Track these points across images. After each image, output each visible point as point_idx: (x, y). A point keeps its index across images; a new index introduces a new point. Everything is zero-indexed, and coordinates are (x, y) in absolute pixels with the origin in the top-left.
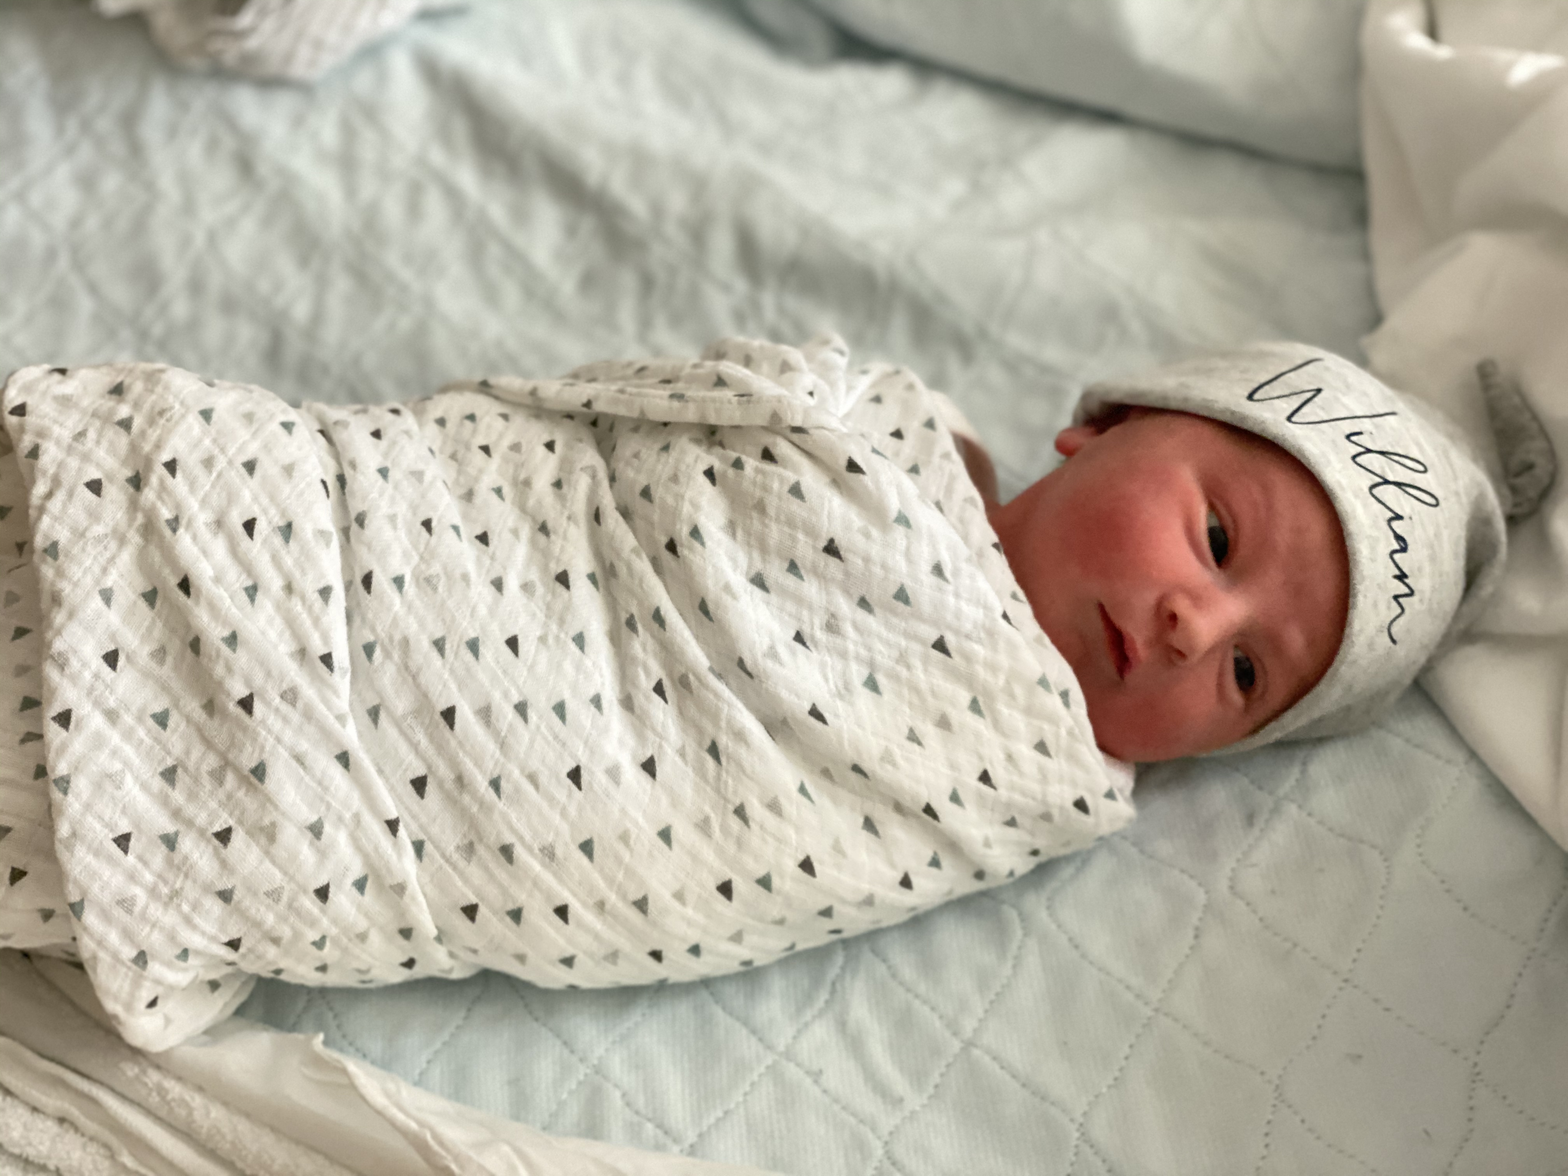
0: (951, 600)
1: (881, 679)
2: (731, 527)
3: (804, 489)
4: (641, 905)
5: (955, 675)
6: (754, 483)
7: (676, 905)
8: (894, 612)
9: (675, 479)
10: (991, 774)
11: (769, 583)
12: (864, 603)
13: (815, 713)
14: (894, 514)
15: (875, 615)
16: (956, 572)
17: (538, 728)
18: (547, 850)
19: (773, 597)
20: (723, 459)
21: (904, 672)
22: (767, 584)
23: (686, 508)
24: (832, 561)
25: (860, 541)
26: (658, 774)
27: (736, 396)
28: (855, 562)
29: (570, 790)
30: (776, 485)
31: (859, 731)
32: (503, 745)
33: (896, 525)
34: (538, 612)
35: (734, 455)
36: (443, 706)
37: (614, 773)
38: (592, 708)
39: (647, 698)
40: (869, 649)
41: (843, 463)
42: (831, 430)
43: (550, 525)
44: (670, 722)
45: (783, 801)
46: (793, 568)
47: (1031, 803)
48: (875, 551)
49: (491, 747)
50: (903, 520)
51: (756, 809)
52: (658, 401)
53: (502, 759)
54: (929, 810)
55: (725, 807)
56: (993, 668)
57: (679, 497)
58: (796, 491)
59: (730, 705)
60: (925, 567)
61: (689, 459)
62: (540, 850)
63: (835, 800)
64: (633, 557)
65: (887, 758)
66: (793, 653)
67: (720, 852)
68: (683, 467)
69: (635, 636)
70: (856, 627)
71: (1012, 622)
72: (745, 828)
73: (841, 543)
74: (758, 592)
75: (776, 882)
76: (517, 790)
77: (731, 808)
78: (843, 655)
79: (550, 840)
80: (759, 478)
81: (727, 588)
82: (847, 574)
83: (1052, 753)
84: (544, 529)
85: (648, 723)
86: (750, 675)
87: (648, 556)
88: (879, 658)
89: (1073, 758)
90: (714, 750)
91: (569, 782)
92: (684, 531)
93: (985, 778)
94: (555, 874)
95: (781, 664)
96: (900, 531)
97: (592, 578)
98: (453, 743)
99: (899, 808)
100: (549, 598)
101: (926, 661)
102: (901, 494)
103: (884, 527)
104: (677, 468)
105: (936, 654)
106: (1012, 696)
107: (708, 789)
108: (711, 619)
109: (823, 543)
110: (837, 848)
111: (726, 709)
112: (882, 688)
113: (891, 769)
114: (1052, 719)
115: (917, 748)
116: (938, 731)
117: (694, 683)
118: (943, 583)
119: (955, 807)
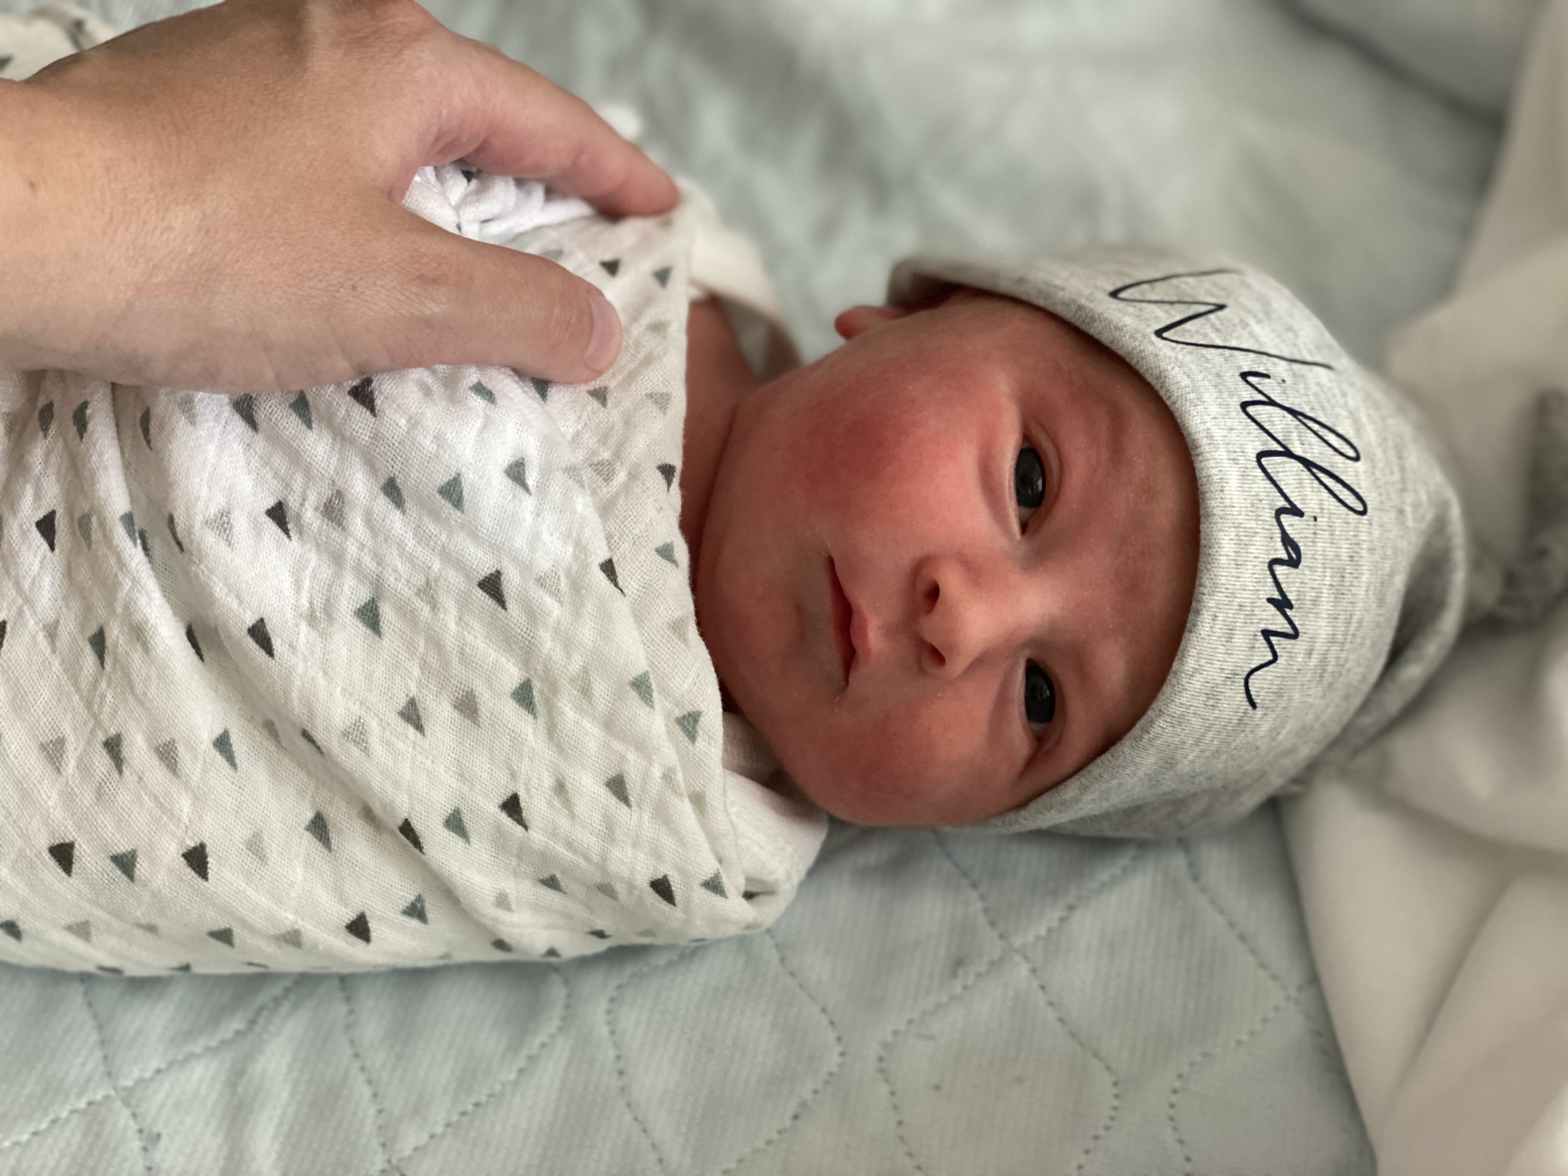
0: (528, 519)
1: (387, 612)
5: (506, 638)
8: (434, 514)
10: (523, 803)
11: (259, 415)
12: (391, 489)
13: (260, 633)
15: (404, 512)
16: (544, 482)
19: (261, 441)
21: (424, 612)
22: (257, 418)
24: (360, 412)
26: (4, 651)
28: (392, 421)
31: (322, 682)
39: (24, 533)
40: (380, 560)
44: (47, 581)
45: (185, 752)
46: (301, 405)
47: (585, 863)
48: (432, 412)
51: (138, 749)
54: (407, 829)
55: (93, 734)
56: (567, 641)
59: (135, 581)
60: (497, 462)
63: (273, 773)
65: (356, 735)
66: (258, 531)
67: (67, 797)
69: (41, 434)
70: (370, 522)
71: (620, 581)
72: (116, 774)
73: (379, 388)
74: (238, 425)
75: (142, 868)
77: (101, 737)
78: (337, 558)
81: (187, 405)
82: (377, 437)
83: (633, 799)
85: (12, 572)
86: (179, 544)
88: (390, 579)
89: (662, 815)
90: (98, 642)
93: (512, 807)
95: (230, 544)
96: (474, 407)
99: (368, 815)
101: (465, 603)
103: (454, 393)
105: (482, 597)
106: (586, 693)
107: (76, 698)
108: (147, 444)
110: (255, 846)
111: (127, 586)
112: (384, 626)
113: (356, 752)
114: (642, 747)
115: (411, 731)
116: (456, 715)
117: (96, 536)
118: (521, 492)
119: (454, 839)
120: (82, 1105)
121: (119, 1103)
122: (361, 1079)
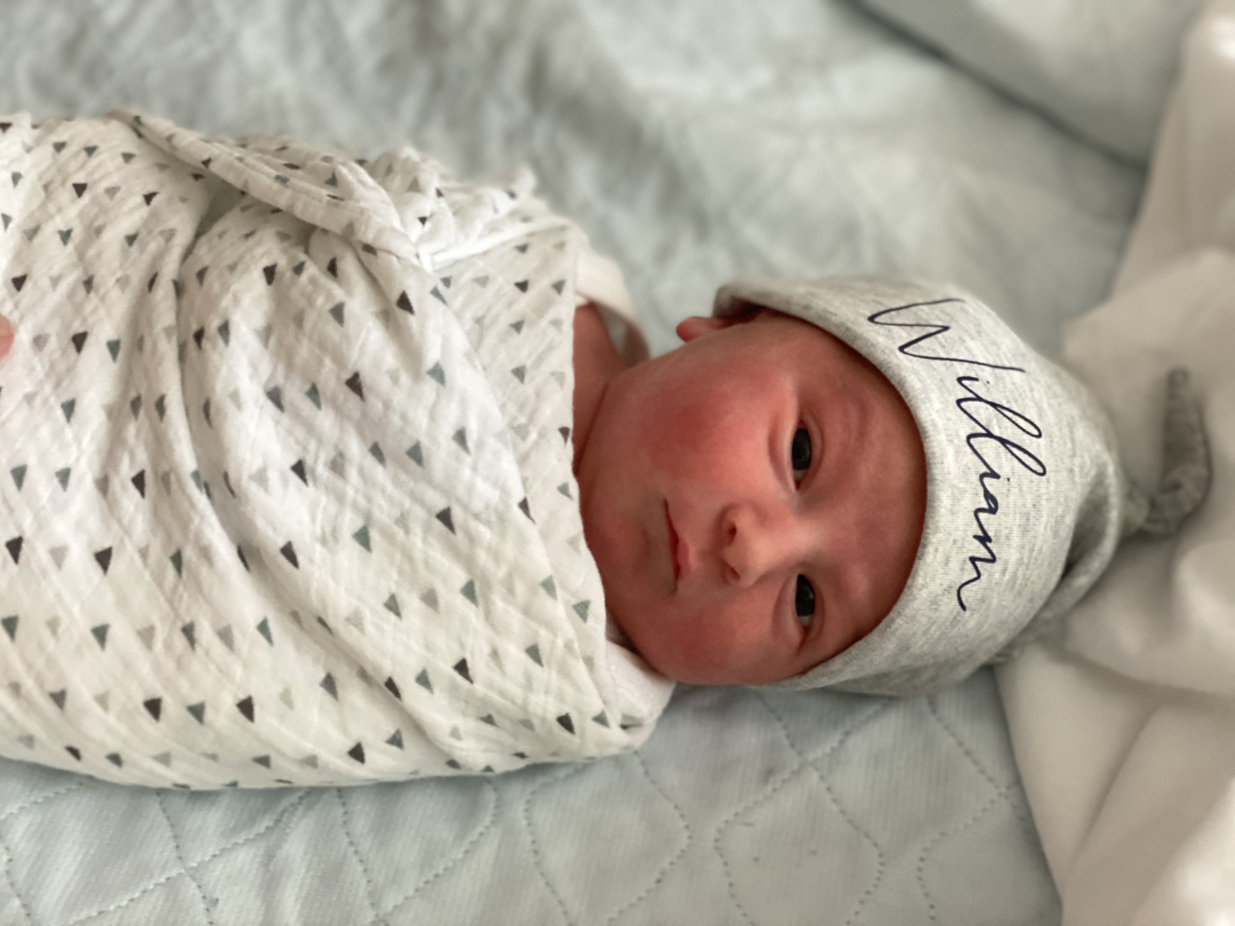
0: (467, 473)
1: (374, 535)
2: (266, 333)
3: (346, 312)
4: (59, 698)
5: (454, 552)
6: (303, 293)
7: (97, 709)
8: (405, 469)
10: (470, 665)
11: (285, 402)
12: (376, 451)
13: (288, 552)
14: (430, 365)
15: (384, 466)
16: (480, 445)
19: (286, 418)
20: (289, 259)
21: (400, 533)
22: (282, 403)
23: (226, 302)
24: (353, 397)
25: (384, 383)
26: (112, 567)
27: (329, 196)
28: (376, 405)
29: (5, 561)
30: (320, 301)
31: (331, 584)
33: (429, 377)
34: (39, 368)
35: (302, 257)
37: (58, 555)
38: (56, 481)
39: (123, 486)
40: (369, 500)
41: (396, 296)
42: (400, 258)
43: (96, 281)
44: (140, 518)
45: (237, 634)
46: (313, 393)
47: (511, 706)
48: (398, 398)
50: (438, 374)
51: (206, 633)
52: (265, 180)
54: (390, 685)
55: (174, 623)
56: (496, 556)
57: (226, 288)
58: (338, 313)
59: (202, 517)
60: (447, 430)
61: (260, 251)
63: (297, 648)
64: (162, 336)
65: (355, 620)
66: (285, 482)
67: (157, 668)
68: (248, 257)
69: (133, 418)
70: (361, 472)
71: (532, 513)
72: (189, 649)
73: (366, 379)
74: (270, 407)
75: (209, 714)
77: (180, 625)
78: (340, 498)
80: (310, 288)
81: (235, 396)
82: (364, 414)
83: (544, 661)
84: (89, 284)
85: (116, 512)
86: (232, 492)
87: (179, 339)
88: (377, 513)
89: (564, 671)
90: (177, 560)
91: (7, 552)
92: (214, 324)
93: (462, 667)
95: (266, 490)
96: (430, 386)
97: (114, 347)
99: (364, 675)
100: (57, 355)
101: (427, 529)
102: (445, 346)
103: (417, 376)
105: (438, 525)
106: (511, 590)
107: (162, 599)
108: (209, 423)
109: (347, 376)
110: (286, 698)
111: (196, 520)
112: (373, 544)
113: (355, 631)
114: (550, 625)
115: (392, 617)
116: (422, 604)
117: (174, 486)
118: (462, 453)
119: (422, 691)
120: (162, 880)
121: (188, 879)
122: (355, 859)
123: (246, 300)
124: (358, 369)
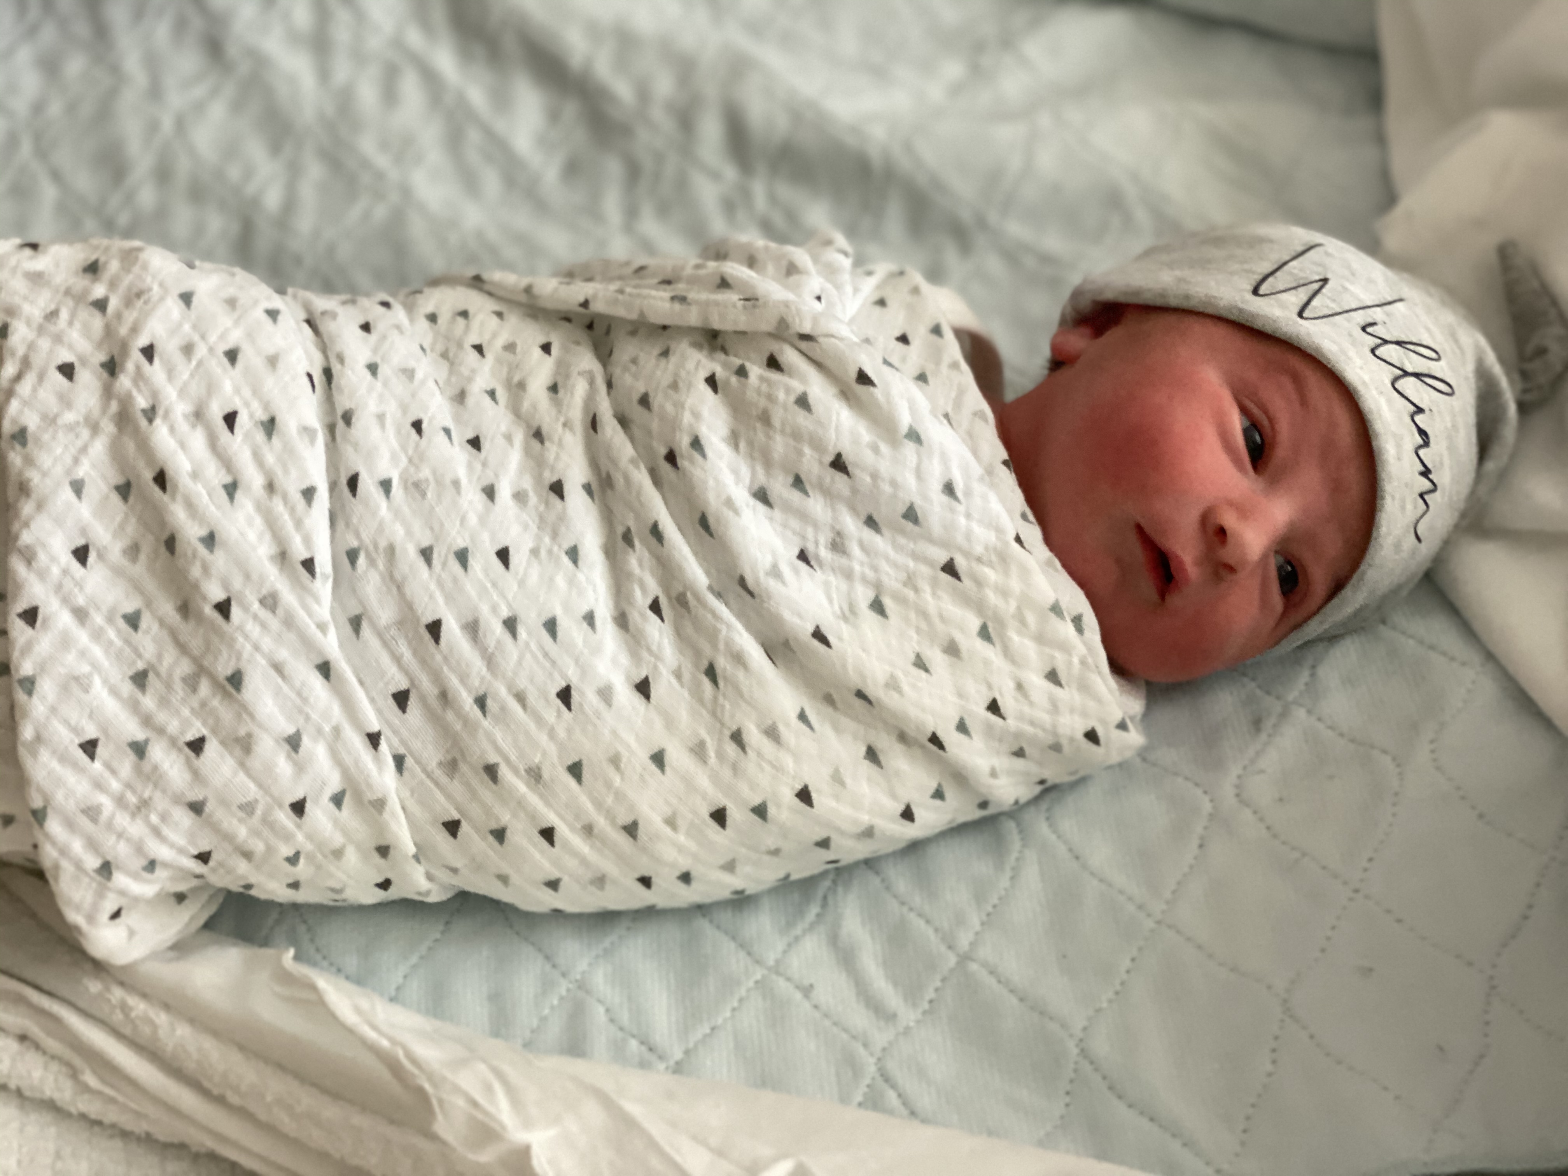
0: (962, 521)
1: (888, 602)
2: (734, 439)
3: (811, 400)
4: (631, 830)
5: (964, 599)
6: (759, 392)
7: (668, 830)
8: (902, 532)
9: (674, 386)
10: (1000, 703)
11: (772, 497)
12: (871, 522)
13: (819, 635)
14: (904, 430)
15: (882, 535)
16: (968, 493)
17: (527, 644)
18: (534, 771)
19: (777, 513)
20: (725, 365)
21: (911, 594)
22: (771, 500)
23: (687, 418)
24: (839, 477)
25: (868, 457)
26: (653, 694)
27: (740, 300)
28: (864, 479)
29: (559, 712)
30: (781, 395)
31: (864, 655)
32: (490, 661)
33: (906, 441)
34: (531, 523)
35: (737, 362)
36: (429, 618)
37: (606, 694)
38: (585, 625)
39: (643, 615)
40: (875, 569)
41: (854, 375)
42: (841, 339)
43: (544, 431)
44: (666, 641)
45: (781, 728)
46: (798, 482)
47: (1040, 733)
48: (885, 467)
49: (478, 665)
50: (914, 436)
51: (753, 735)
52: (660, 303)
53: (488, 677)
54: (935, 740)
55: (721, 732)
56: (1004, 593)
57: (679, 406)
58: (803, 402)
59: (729, 626)
60: (935, 487)
61: (690, 365)
62: (526, 771)
63: (837, 728)
64: (631, 467)
65: (893, 684)
66: (796, 571)
67: (715, 779)
68: (683, 374)
69: (630, 550)
70: (862, 546)
71: (1025, 545)
72: (742, 753)
73: (849, 457)
74: (760, 507)
75: (772, 811)
76: (503, 708)
77: (728, 733)
78: (848, 575)
79: (537, 761)
80: (764, 388)
81: (729, 503)
82: (855, 491)
83: (1063, 682)
84: (538, 435)
85: (643, 643)
86: (751, 594)
87: (646, 467)
88: (885, 580)
89: (1084, 687)
90: (711, 672)
91: (559, 702)
92: (684, 442)
93: (994, 707)
94: (542, 796)
95: (784, 583)
96: (910, 448)
97: (588, 488)
98: (438, 658)
99: (903, 737)
100: (542, 508)
101: (934, 584)
102: (913, 410)
103: (894, 442)
104: (676, 375)
105: (945, 577)
106: (1023, 622)
107: (704, 712)
108: (711, 535)
109: (830, 458)
110: (837, 778)
111: (724, 628)
112: (888, 611)
113: (896, 695)
114: (1065, 647)
115: (923, 674)
116: (945, 657)
117: (692, 602)
118: (954, 503)
119: (961, 737)
123: (705, 412)
124: (839, 449)
